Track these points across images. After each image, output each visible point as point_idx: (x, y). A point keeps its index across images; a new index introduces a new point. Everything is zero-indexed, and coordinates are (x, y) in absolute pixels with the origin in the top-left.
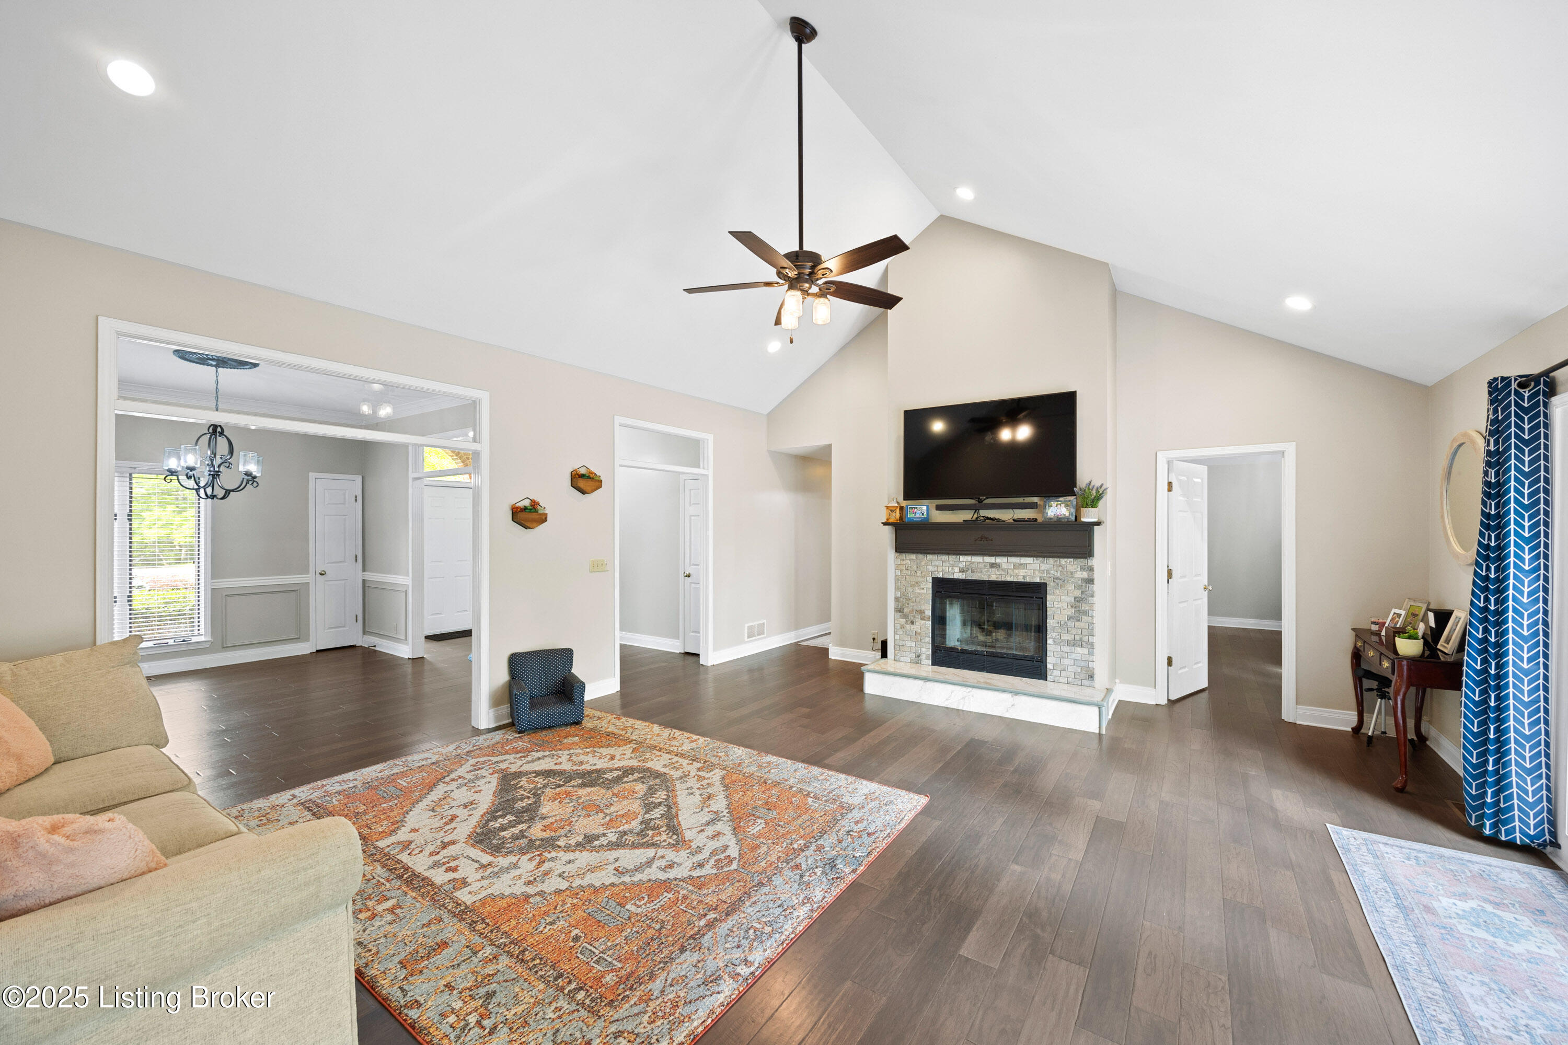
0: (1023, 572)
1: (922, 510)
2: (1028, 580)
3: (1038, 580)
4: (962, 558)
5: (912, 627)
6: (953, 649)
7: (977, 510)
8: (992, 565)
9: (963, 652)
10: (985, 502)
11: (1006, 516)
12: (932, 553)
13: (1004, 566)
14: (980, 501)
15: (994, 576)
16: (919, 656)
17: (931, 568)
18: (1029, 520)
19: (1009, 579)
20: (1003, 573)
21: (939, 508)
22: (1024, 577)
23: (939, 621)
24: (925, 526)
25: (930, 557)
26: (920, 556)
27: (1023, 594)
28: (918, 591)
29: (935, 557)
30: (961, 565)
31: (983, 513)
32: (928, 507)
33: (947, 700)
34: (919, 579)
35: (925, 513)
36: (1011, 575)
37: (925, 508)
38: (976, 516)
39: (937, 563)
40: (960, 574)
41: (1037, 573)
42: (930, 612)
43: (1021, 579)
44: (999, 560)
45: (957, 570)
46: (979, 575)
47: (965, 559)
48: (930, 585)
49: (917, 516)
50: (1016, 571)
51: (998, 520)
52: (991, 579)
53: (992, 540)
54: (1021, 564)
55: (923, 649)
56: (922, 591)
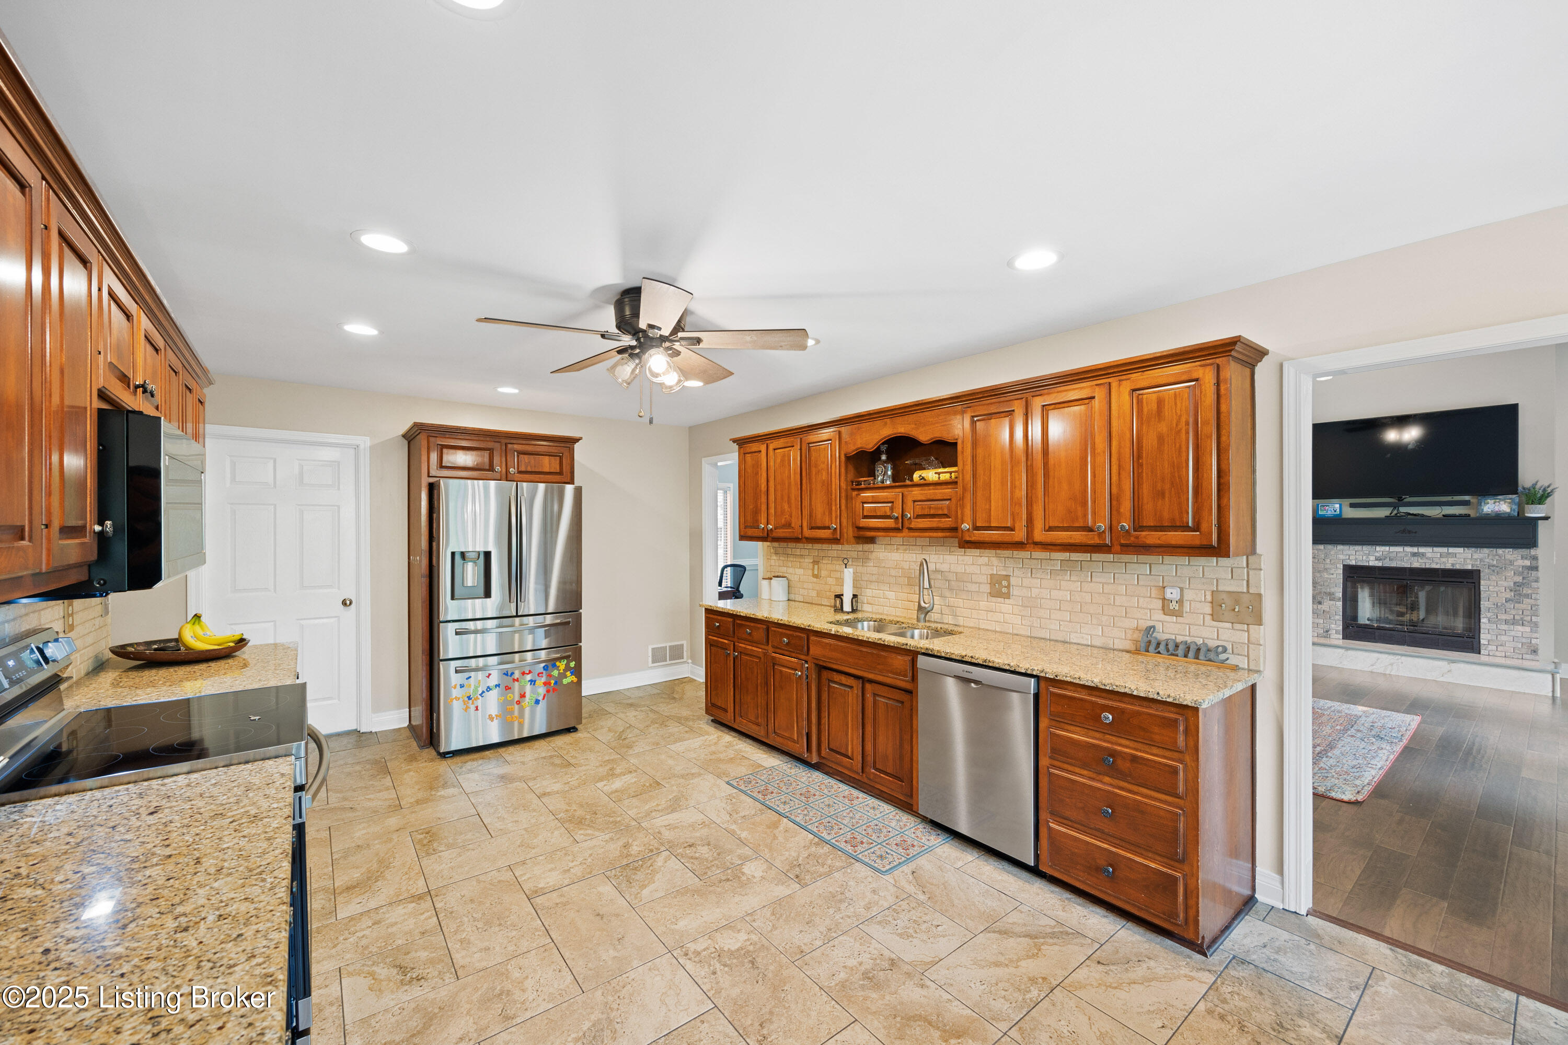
0: (1451, 560)
1: (1334, 507)
2: (1458, 567)
3: (1470, 567)
4: (1378, 548)
5: (1320, 606)
6: (1365, 626)
7: (1395, 506)
8: (1414, 554)
9: (1379, 628)
10: (1405, 500)
11: (1434, 512)
12: (1343, 544)
13: (1429, 555)
14: (1400, 499)
15: (1417, 564)
16: (1327, 631)
17: (1341, 557)
18: (1460, 516)
19: (1434, 566)
20: (1427, 561)
21: (1352, 505)
22: (1453, 565)
23: (1350, 602)
24: (1337, 521)
25: (1340, 547)
26: (1329, 547)
27: (1451, 580)
28: (1326, 576)
29: (1346, 547)
30: (1377, 555)
31: (1403, 510)
32: (1341, 505)
33: (1372, 665)
34: (1327, 566)
35: (1338, 510)
36: (1437, 563)
37: (1338, 506)
38: (1395, 512)
39: (1349, 553)
40: (1377, 562)
41: (1468, 561)
42: (1341, 594)
43: (1449, 566)
44: (1422, 550)
45: (1372, 558)
46: (1399, 563)
47: (1381, 550)
48: (1341, 571)
49: (1329, 512)
50: (1444, 560)
51: (1423, 515)
52: (1413, 566)
53: (1416, 533)
54: (1449, 554)
55: (1333, 626)
56: (1332, 576)
